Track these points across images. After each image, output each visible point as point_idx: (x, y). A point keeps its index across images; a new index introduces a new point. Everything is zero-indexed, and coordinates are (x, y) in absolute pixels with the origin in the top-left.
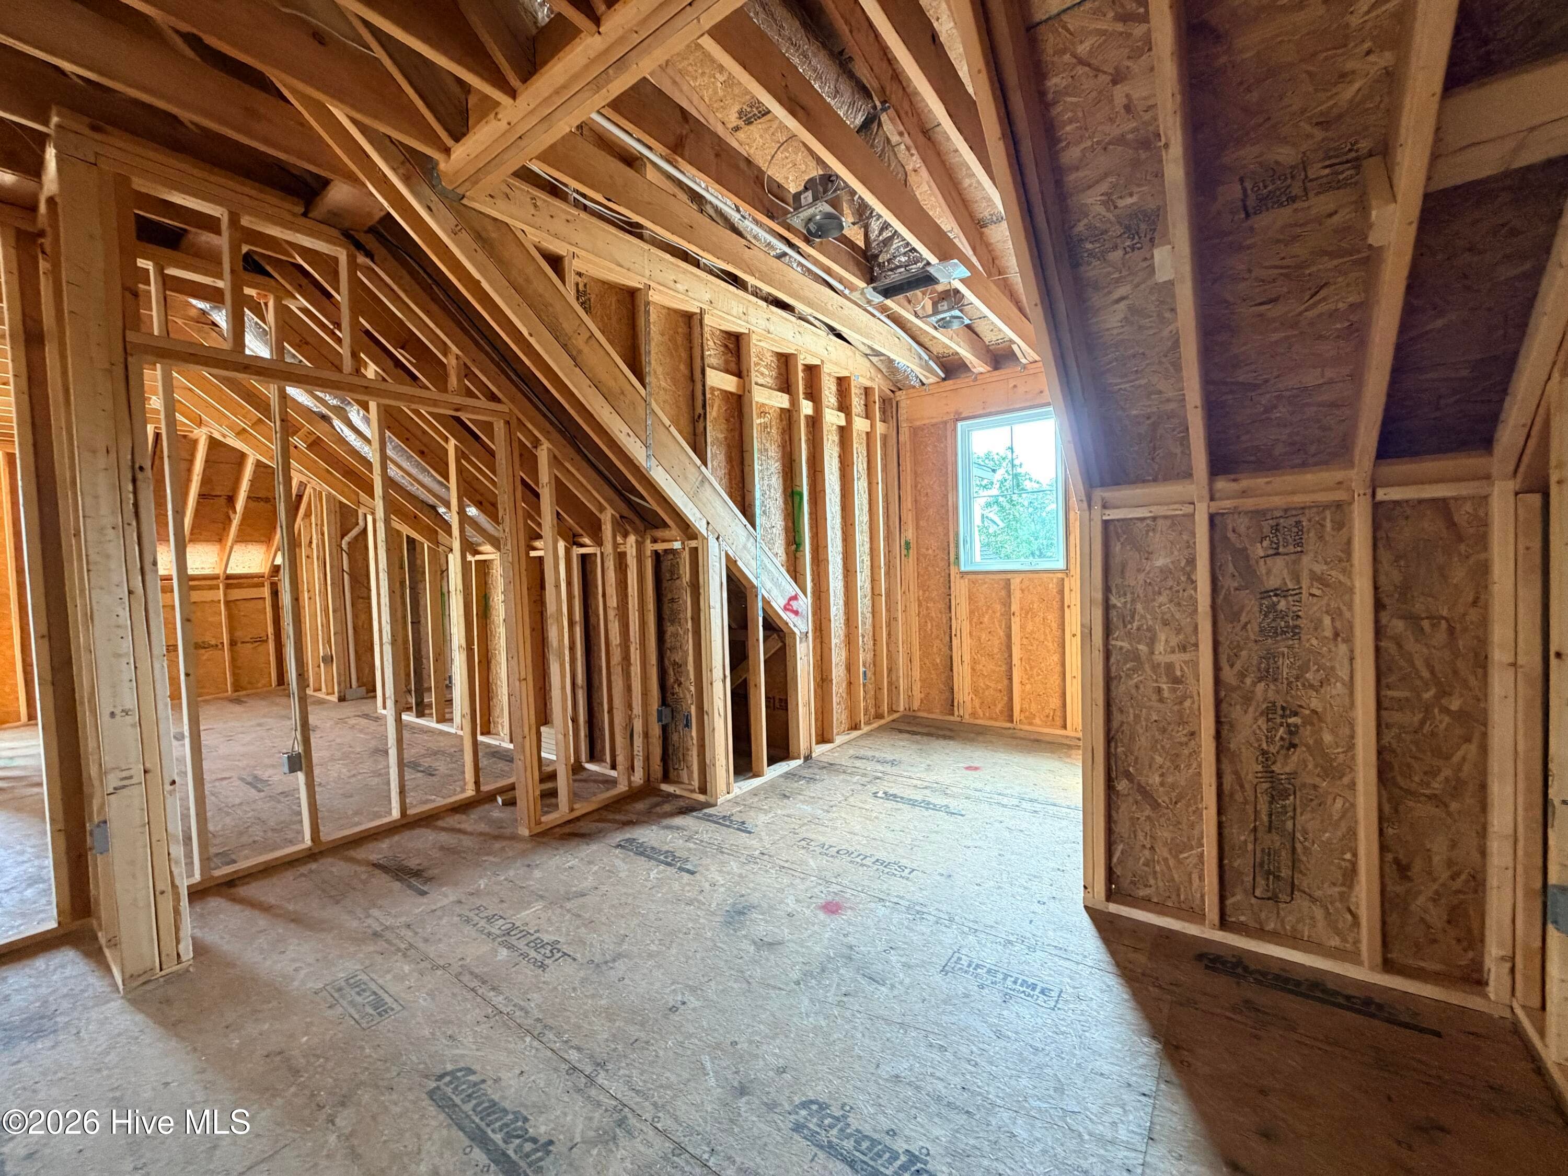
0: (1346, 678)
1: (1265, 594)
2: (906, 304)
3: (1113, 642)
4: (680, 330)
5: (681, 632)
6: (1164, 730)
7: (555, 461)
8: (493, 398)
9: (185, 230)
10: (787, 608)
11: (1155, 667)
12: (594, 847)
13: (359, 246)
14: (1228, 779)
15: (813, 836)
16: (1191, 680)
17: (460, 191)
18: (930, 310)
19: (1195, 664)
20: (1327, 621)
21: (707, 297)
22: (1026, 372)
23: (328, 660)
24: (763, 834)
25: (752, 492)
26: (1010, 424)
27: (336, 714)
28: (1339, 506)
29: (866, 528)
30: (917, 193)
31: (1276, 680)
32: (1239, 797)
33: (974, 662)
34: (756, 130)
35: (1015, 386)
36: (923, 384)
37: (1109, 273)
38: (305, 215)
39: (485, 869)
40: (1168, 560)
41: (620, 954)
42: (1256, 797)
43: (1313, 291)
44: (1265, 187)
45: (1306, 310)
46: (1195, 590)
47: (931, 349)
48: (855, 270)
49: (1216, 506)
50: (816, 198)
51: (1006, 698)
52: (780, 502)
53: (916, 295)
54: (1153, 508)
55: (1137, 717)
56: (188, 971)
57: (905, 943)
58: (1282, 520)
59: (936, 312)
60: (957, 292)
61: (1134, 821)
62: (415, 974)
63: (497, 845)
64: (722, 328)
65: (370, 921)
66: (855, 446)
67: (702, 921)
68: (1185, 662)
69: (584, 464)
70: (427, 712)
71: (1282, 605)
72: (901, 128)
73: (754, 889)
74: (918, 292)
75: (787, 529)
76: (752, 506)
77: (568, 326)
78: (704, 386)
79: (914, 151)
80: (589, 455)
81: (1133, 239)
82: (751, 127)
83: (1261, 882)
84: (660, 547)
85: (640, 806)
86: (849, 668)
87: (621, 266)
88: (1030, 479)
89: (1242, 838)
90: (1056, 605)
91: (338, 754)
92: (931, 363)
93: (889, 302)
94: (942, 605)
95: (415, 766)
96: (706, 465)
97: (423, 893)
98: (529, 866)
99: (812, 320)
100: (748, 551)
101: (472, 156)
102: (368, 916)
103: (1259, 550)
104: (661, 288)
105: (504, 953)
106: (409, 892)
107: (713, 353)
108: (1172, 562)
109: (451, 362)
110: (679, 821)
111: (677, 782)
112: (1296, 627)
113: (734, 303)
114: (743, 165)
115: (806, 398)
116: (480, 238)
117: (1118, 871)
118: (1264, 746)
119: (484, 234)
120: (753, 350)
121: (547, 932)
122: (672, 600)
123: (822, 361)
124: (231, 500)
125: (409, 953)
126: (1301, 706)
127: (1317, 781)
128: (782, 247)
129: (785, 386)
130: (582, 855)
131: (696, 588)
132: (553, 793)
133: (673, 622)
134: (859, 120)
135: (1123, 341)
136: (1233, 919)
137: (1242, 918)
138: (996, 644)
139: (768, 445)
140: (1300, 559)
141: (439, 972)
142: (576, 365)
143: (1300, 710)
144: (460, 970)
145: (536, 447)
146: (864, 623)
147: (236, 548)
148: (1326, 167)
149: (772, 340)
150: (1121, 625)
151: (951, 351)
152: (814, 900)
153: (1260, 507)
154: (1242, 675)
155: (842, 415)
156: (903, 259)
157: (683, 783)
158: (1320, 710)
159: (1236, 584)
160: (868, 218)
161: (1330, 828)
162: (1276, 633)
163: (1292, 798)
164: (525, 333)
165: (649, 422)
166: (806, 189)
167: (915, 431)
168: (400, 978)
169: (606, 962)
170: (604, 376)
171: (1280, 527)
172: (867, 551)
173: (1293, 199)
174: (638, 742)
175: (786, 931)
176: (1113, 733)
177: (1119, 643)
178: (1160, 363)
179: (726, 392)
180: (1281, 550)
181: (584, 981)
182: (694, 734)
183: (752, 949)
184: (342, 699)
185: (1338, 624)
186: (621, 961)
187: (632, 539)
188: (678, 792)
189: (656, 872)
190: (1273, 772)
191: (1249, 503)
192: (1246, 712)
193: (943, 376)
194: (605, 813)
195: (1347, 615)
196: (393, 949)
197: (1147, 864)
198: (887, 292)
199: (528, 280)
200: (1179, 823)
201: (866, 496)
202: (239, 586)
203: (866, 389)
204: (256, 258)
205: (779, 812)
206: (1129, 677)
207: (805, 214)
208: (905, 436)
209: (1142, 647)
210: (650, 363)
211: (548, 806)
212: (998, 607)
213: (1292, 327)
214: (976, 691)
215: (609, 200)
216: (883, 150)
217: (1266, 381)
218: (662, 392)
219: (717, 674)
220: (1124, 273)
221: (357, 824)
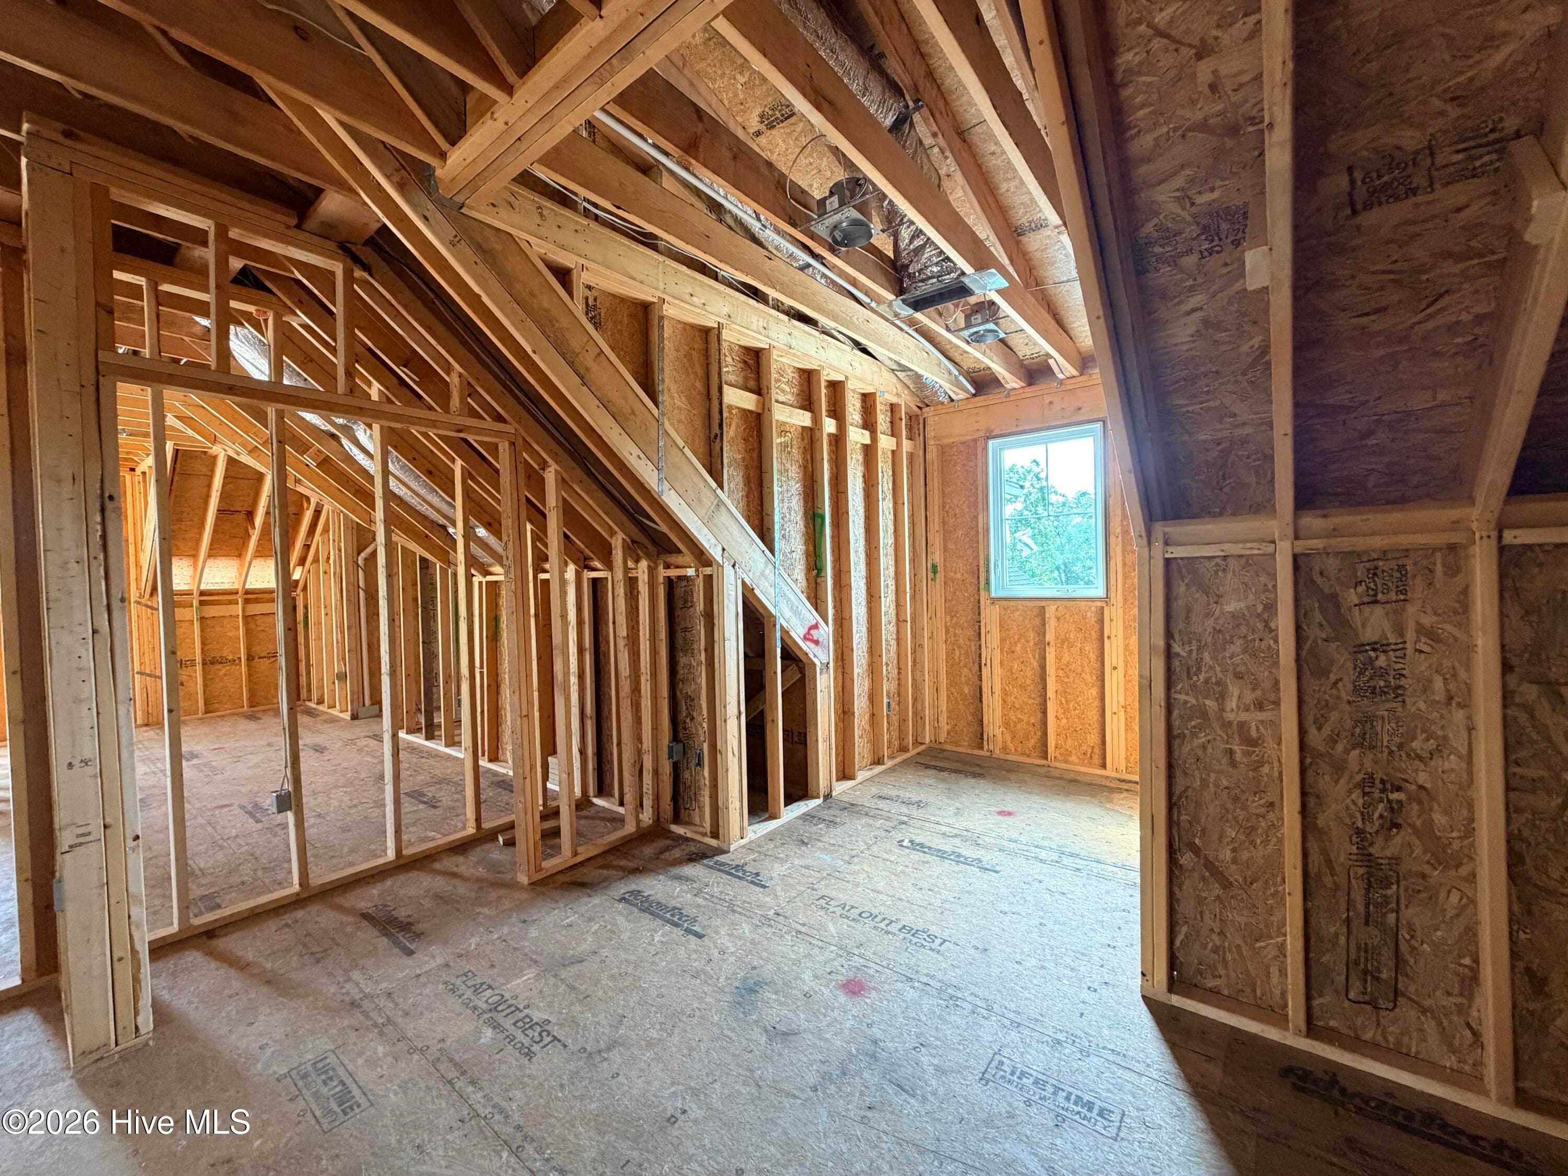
0: (1463, 750)
1: (1360, 648)
2: (937, 317)
3: (1177, 696)
4: (696, 346)
5: (694, 664)
6: (1236, 799)
7: (562, 482)
8: (499, 418)
9: (180, 245)
10: (807, 637)
11: (1227, 725)
12: (596, 900)
13: (357, 260)
14: (1315, 859)
15: (833, 894)
16: (1270, 743)
17: (459, 199)
18: (962, 324)
19: (1274, 725)
20: (1438, 683)
21: (725, 311)
22: (1063, 388)
23: (342, 677)
24: (779, 888)
25: (771, 515)
26: (1046, 442)
27: (347, 735)
28: (1452, 548)
29: (891, 551)
30: (951, 198)
31: (1374, 747)
32: (1328, 880)
33: (1005, 693)
34: (778, 134)
35: (1051, 403)
36: (952, 400)
37: (1182, 281)
38: (298, 226)
39: (479, 924)
40: (1242, 605)
41: (615, 1042)
42: (1349, 882)
43: (1430, 299)
44: (1379, 177)
45: (1420, 323)
46: (1276, 641)
47: (962, 364)
48: (882, 279)
49: (1301, 546)
50: (842, 204)
51: (1039, 733)
52: (801, 525)
53: (948, 309)
54: (1226, 546)
55: (1204, 784)
56: (147, 1045)
57: (937, 1039)
58: (1381, 563)
59: (968, 325)
60: (992, 303)
61: (1201, 901)
62: (390, 1059)
63: (493, 894)
64: (741, 343)
65: (348, 986)
66: (880, 465)
67: (708, 999)
68: (1262, 722)
69: (594, 487)
70: (437, 733)
71: (1382, 661)
72: (935, 128)
73: (767, 960)
74: (950, 305)
75: (807, 554)
76: (770, 530)
77: (576, 342)
78: (721, 404)
79: (948, 154)
80: (599, 477)
81: (1212, 241)
82: (774, 132)
83: (1356, 984)
84: (673, 573)
85: (648, 850)
86: (873, 698)
87: (634, 279)
88: (1056, 493)
89: (1332, 930)
90: (1094, 635)
91: (342, 781)
92: (961, 378)
93: (919, 316)
94: (970, 632)
95: (417, 795)
96: (722, 488)
97: (410, 953)
98: (525, 921)
99: (836, 334)
100: (766, 578)
101: (468, 161)
102: (349, 980)
103: (1352, 596)
104: (677, 302)
105: (489, 1033)
106: (396, 950)
107: (730, 369)
108: (1248, 608)
109: (454, 380)
110: (689, 870)
111: (688, 823)
112: (1399, 687)
113: (754, 318)
114: (764, 169)
115: (829, 416)
116: (481, 249)
117: (1181, 956)
118: (1359, 824)
119: (485, 245)
120: (774, 366)
121: (539, 1009)
122: (686, 630)
123: (847, 377)
124: (250, 515)
125: (386, 1030)
126: (1406, 781)
127: (1427, 869)
128: (806, 258)
129: (807, 402)
130: (583, 909)
131: (710, 617)
132: (556, 832)
133: (685, 653)
134: (889, 121)
135: (1193, 357)
136: (1321, 1023)
137: (1332, 1023)
138: (1029, 674)
139: (788, 466)
140: (1403, 610)
141: (416, 1057)
142: (584, 384)
143: (1403, 785)
144: (438, 1054)
145: (544, 469)
146: (888, 651)
147: (254, 563)
148: (1458, 152)
149: (794, 355)
150: (1185, 676)
151: (982, 366)
152: (834, 976)
153: (1358, 549)
154: (1332, 740)
155: (867, 433)
156: (935, 269)
157: (692, 824)
158: (1428, 786)
159: (1324, 636)
160: (899, 225)
161: (1443, 926)
162: (1373, 693)
163: (1395, 887)
164: (529, 350)
165: (661, 444)
166: (832, 193)
167: (943, 450)
168: (373, 1063)
169: (600, 1052)
170: (613, 394)
171: (1379, 572)
172: (892, 574)
173: (1414, 191)
174: (648, 779)
175: (802, 1016)
176: (1175, 798)
177: (1183, 697)
178: (1236, 382)
179: (744, 410)
180: (1380, 596)
181: (574, 1075)
182: (706, 773)
183: (763, 1039)
184: (354, 717)
185: (1452, 686)
186: (616, 1051)
187: (644, 564)
188: (689, 835)
189: (661, 933)
190: (1370, 855)
191: (1344, 543)
192: (1336, 783)
193: (973, 391)
194: (612, 858)
195: (1463, 675)
196: (369, 1023)
197: (1215, 950)
198: (918, 305)
199: (532, 295)
200: (1255, 906)
201: (892, 517)
202: (257, 601)
203: (892, 405)
204: (256, 273)
205: (797, 862)
206: (1194, 734)
207: (830, 221)
208: (932, 453)
209: (1211, 704)
210: (663, 380)
211: (551, 847)
212: (1031, 635)
213: (1400, 342)
214: (1006, 724)
215: (618, 208)
216: (916, 151)
217: (1363, 404)
218: (676, 411)
219: (732, 710)
220: (1199, 281)
221: (352, 864)
